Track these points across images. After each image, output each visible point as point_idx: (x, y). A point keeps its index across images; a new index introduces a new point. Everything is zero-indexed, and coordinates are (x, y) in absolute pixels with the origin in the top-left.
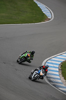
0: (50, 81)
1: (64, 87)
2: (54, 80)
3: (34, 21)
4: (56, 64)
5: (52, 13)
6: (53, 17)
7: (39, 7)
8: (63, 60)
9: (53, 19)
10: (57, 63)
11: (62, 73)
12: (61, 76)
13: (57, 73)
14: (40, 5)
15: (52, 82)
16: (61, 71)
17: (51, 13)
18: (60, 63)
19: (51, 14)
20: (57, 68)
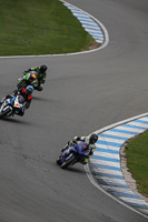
0: (101, 182)
1: (132, 196)
2: (110, 180)
3: (64, 50)
4: (115, 145)
5: (106, 31)
6: (107, 39)
7: (76, 18)
8: (130, 136)
9: (106, 43)
10: (117, 141)
11: (128, 165)
12: (125, 170)
13: (117, 165)
14: (78, 13)
15: (105, 184)
16: (124, 160)
17: (102, 30)
18: (122, 142)
19: (104, 34)
20: (116, 152)
